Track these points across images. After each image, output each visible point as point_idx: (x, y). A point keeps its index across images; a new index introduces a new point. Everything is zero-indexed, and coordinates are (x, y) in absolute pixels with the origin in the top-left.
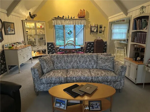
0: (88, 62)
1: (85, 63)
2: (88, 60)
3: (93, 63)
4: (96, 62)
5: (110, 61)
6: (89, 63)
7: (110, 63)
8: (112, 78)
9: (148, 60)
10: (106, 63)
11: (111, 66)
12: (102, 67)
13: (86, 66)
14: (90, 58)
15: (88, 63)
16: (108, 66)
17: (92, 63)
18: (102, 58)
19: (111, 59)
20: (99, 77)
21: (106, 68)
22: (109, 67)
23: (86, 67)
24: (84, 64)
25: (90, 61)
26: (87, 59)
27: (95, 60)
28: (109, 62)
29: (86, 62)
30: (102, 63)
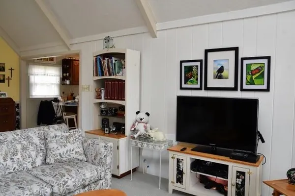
0: (19, 153)
1: (11, 159)
2: (19, 147)
3: (33, 154)
4: (39, 149)
5: (75, 140)
6: (24, 154)
7: (76, 143)
8: (92, 175)
9: (131, 129)
10: (68, 144)
11: (81, 150)
12: (60, 155)
13: (15, 166)
14: (24, 142)
15: (19, 156)
16: (74, 152)
17: (32, 152)
18: (56, 136)
19: (76, 135)
20: (67, 182)
21: (70, 156)
22: (76, 153)
23: (17, 168)
24: (9, 162)
25: (24, 149)
26: (17, 145)
27: (38, 144)
28: (74, 143)
29: (15, 153)
30: (59, 148)
